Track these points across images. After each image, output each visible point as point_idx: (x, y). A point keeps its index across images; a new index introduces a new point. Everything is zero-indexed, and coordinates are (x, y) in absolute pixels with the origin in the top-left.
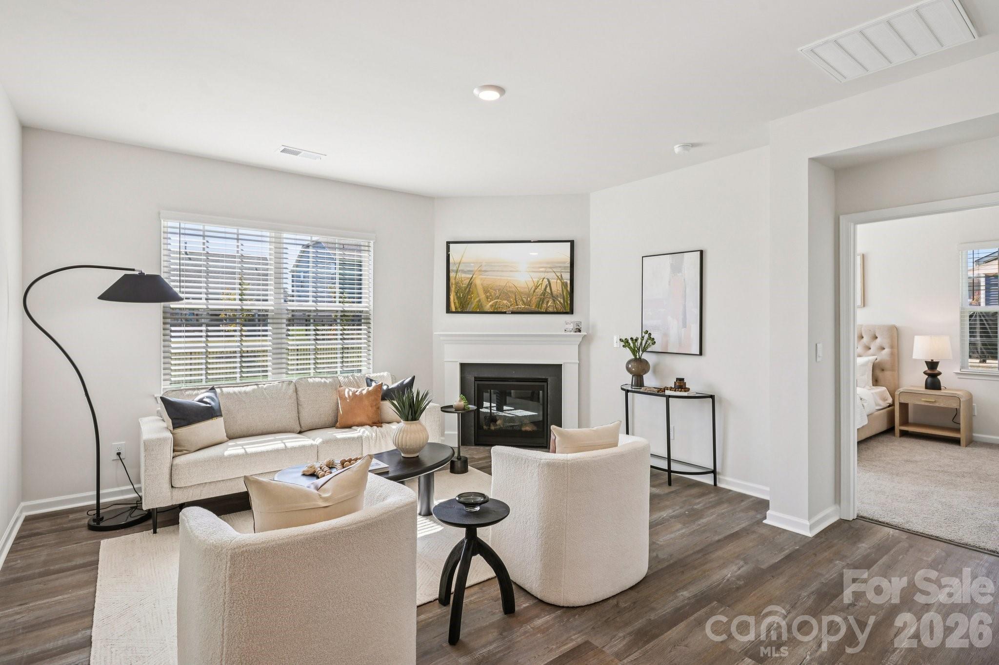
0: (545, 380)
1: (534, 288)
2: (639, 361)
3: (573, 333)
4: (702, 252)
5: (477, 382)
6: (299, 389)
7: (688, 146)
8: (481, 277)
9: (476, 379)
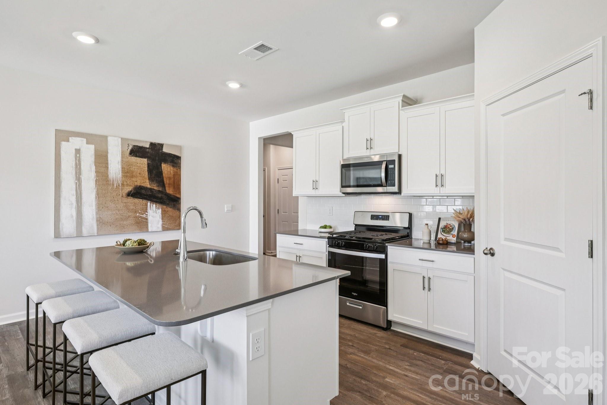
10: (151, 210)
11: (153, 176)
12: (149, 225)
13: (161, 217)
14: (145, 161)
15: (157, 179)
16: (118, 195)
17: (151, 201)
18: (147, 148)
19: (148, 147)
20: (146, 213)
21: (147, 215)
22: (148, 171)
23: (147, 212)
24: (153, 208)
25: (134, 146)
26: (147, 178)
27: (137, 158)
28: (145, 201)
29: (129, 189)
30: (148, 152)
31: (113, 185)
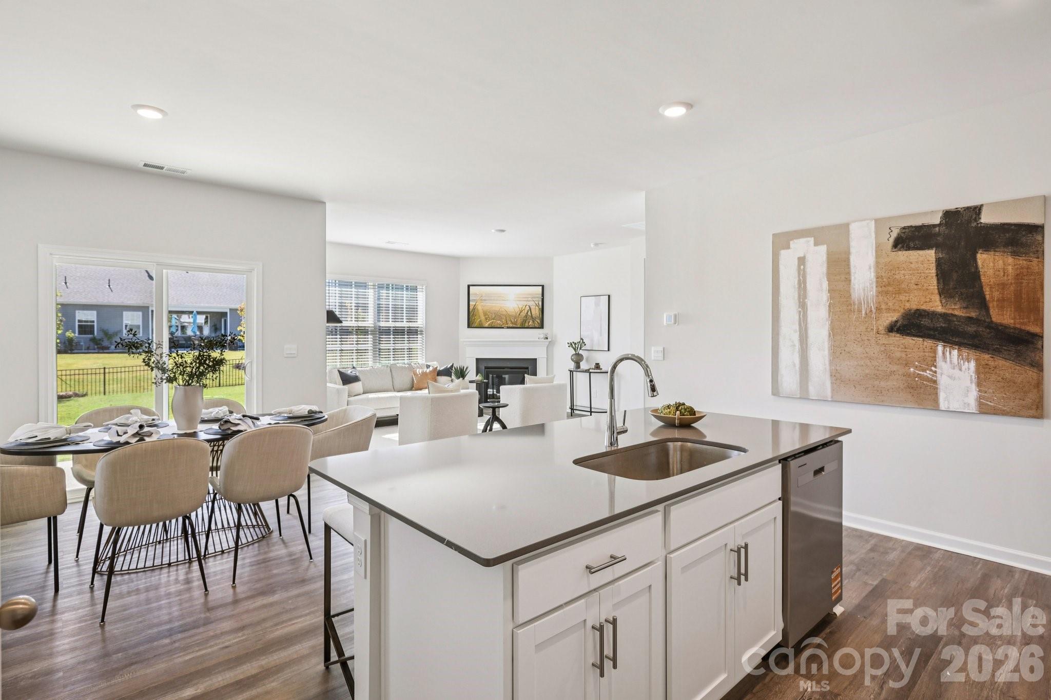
0: (527, 368)
1: (520, 311)
2: (578, 355)
3: (543, 340)
4: (609, 296)
5: (486, 370)
6: (392, 369)
7: (596, 245)
9: (486, 368)
10: (946, 362)
11: (952, 284)
12: (942, 396)
13: (975, 380)
14: (930, 255)
15: (964, 290)
16: (869, 330)
17: (944, 342)
18: (934, 226)
19: (937, 221)
20: (933, 368)
21: (935, 372)
22: (937, 275)
23: (935, 367)
24: (950, 358)
25: (904, 228)
26: (936, 291)
27: (910, 252)
28: (929, 343)
29: (893, 317)
30: (939, 234)
31: (860, 311)
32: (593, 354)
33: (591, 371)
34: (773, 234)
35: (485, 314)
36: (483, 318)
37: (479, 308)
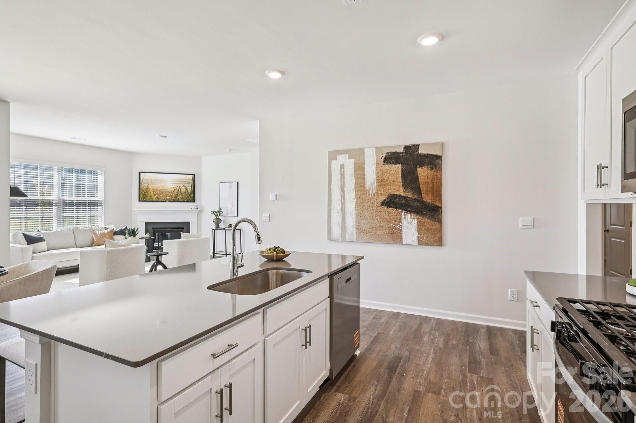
0: (183, 228)
1: (173, 190)
2: (218, 219)
3: (194, 209)
4: (238, 183)
5: (153, 230)
6: (75, 231)
8: (152, 185)
9: (153, 229)
10: (405, 220)
11: (408, 182)
12: (404, 237)
13: (417, 229)
14: (399, 167)
15: (412, 185)
16: (373, 204)
17: (405, 210)
18: (401, 153)
19: (402, 151)
20: (400, 224)
21: (401, 225)
22: (402, 177)
23: (401, 223)
24: (407, 218)
25: (388, 153)
26: (401, 185)
27: (391, 165)
28: (398, 211)
29: (383, 198)
30: (402, 157)
31: (369, 194)
32: (228, 218)
33: (226, 229)
34: (329, 151)
35: (154, 191)
36: (152, 193)
37: (150, 187)
